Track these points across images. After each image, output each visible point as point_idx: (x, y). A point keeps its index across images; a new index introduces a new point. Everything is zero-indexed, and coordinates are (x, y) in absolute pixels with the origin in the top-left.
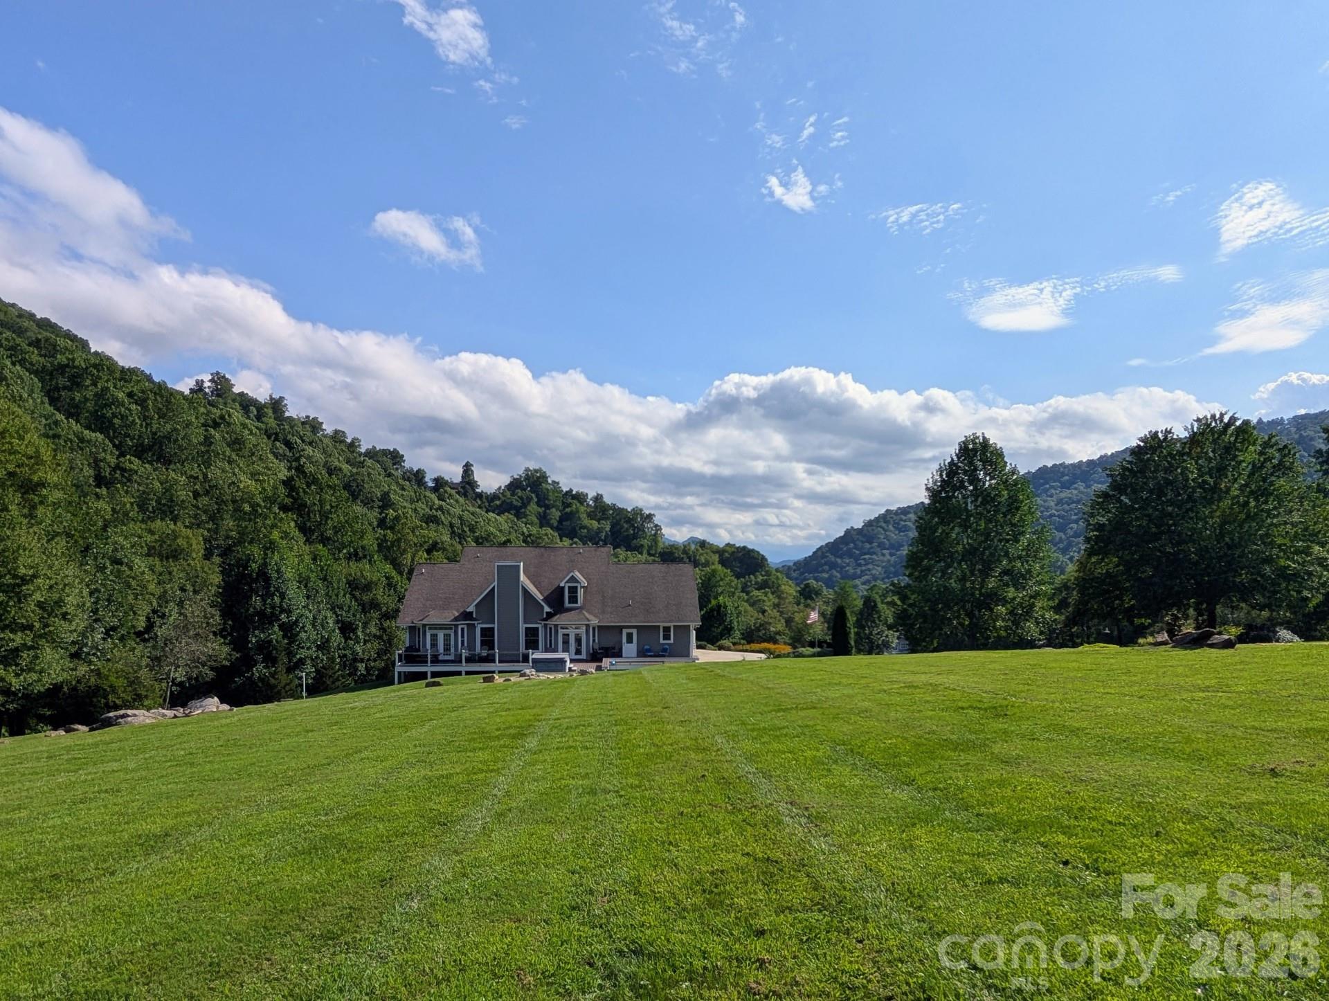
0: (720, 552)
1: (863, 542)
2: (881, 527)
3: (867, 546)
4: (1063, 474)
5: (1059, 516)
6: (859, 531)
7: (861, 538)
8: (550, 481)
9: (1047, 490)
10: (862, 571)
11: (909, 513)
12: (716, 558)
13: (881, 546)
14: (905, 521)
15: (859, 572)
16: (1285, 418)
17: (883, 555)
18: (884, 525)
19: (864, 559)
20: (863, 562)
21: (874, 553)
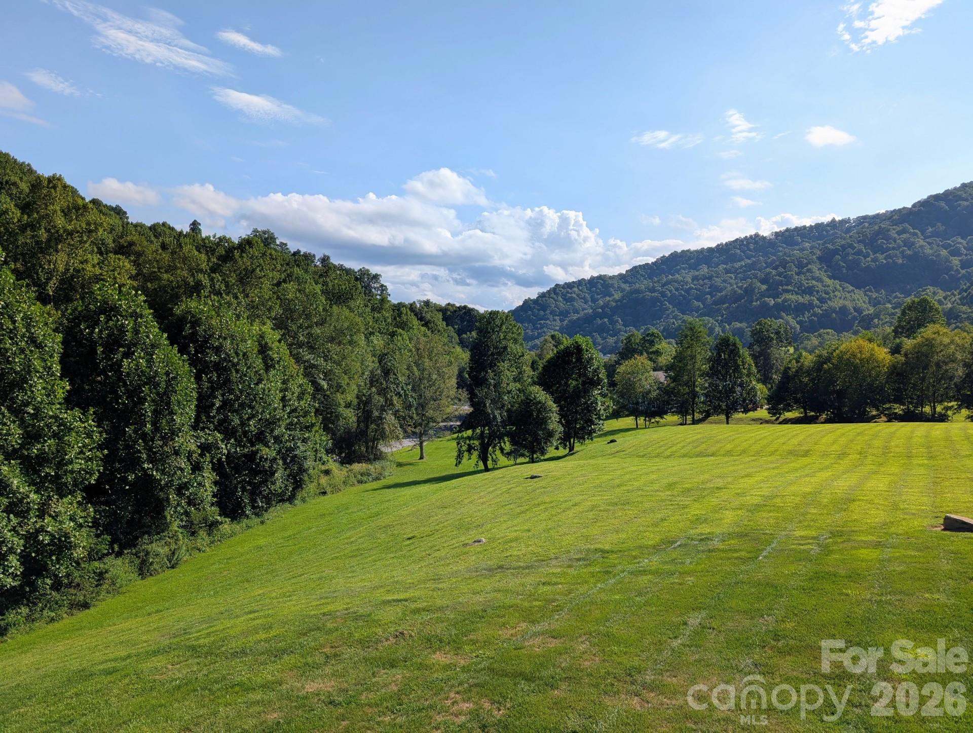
0: (443, 310)
1: (539, 310)
2: (552, 298)
3: (542, 313)
4: (690, 258)
5: (696, 289)
6: (535, 302)
7: (536, 307)
8: (278, 242)
9: (679, 270)
10: (539, 333)
11: (574, 287)
12: (440, 315)
13: (553, 313)
14: (571, 293)
15: (536, 334)
16: (851, 218)
17: (555, 320)
18: (555, 296)
19: (540, 324)
20: (539, 326)
21: (548, 319)
